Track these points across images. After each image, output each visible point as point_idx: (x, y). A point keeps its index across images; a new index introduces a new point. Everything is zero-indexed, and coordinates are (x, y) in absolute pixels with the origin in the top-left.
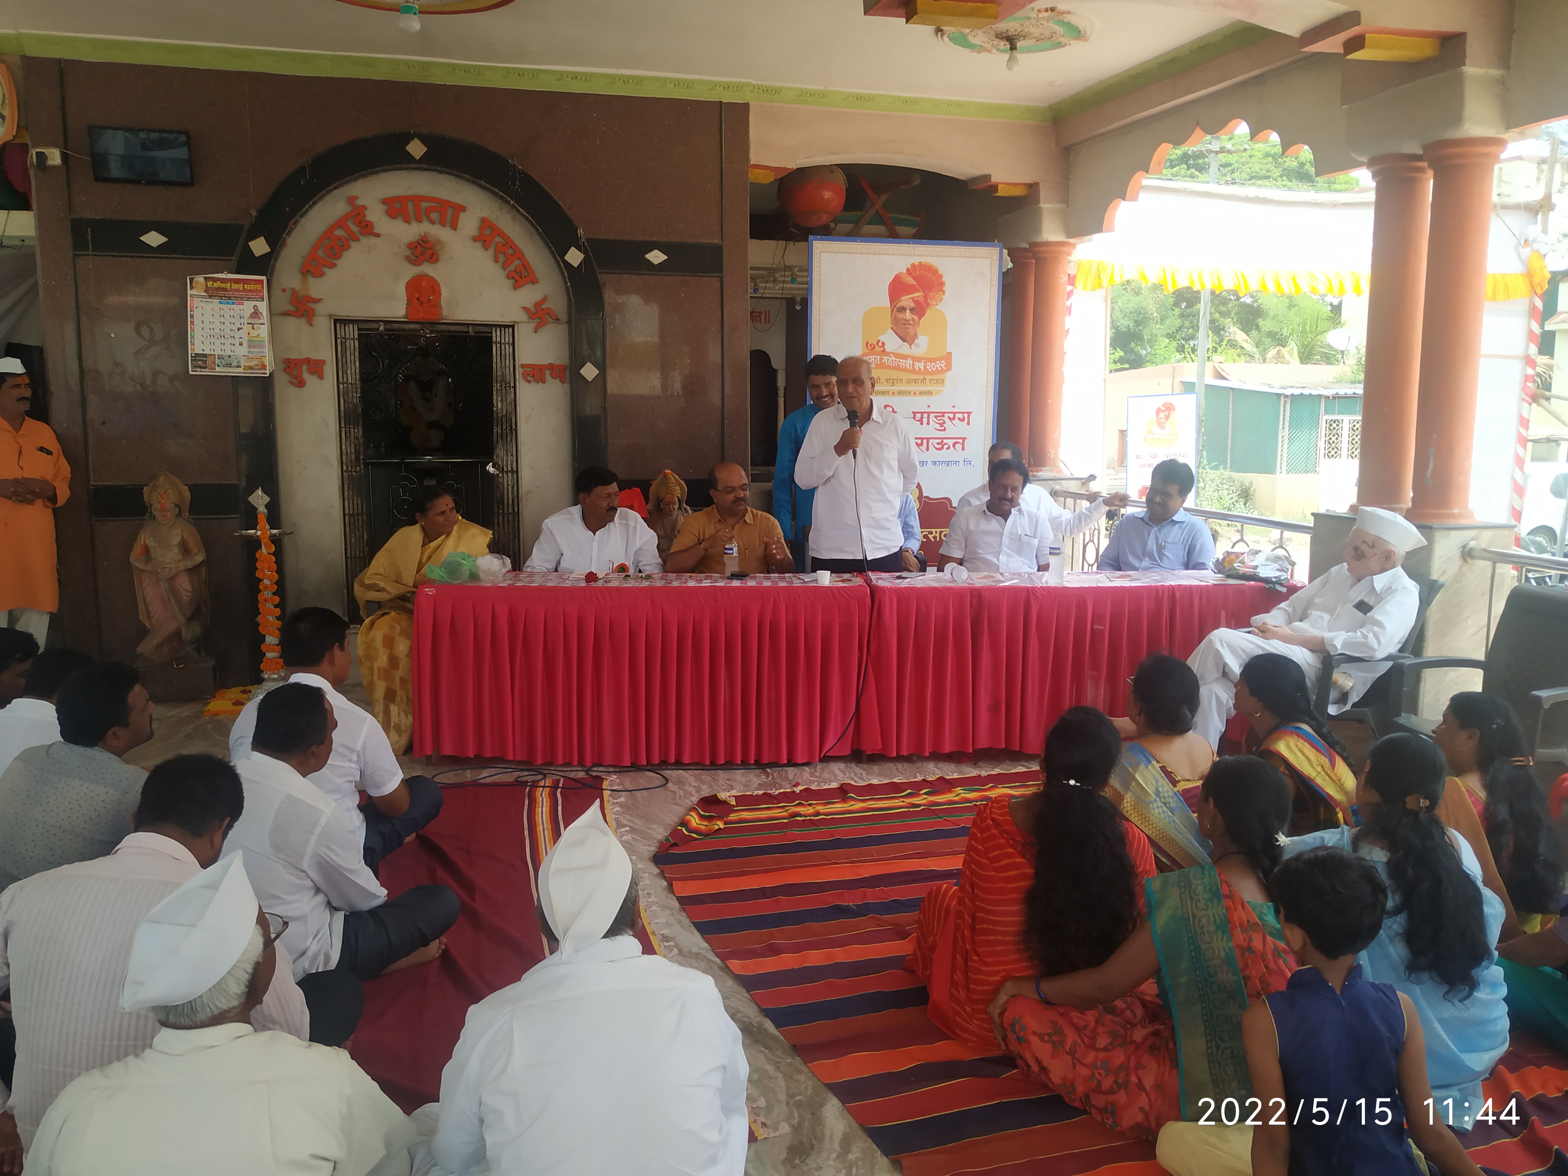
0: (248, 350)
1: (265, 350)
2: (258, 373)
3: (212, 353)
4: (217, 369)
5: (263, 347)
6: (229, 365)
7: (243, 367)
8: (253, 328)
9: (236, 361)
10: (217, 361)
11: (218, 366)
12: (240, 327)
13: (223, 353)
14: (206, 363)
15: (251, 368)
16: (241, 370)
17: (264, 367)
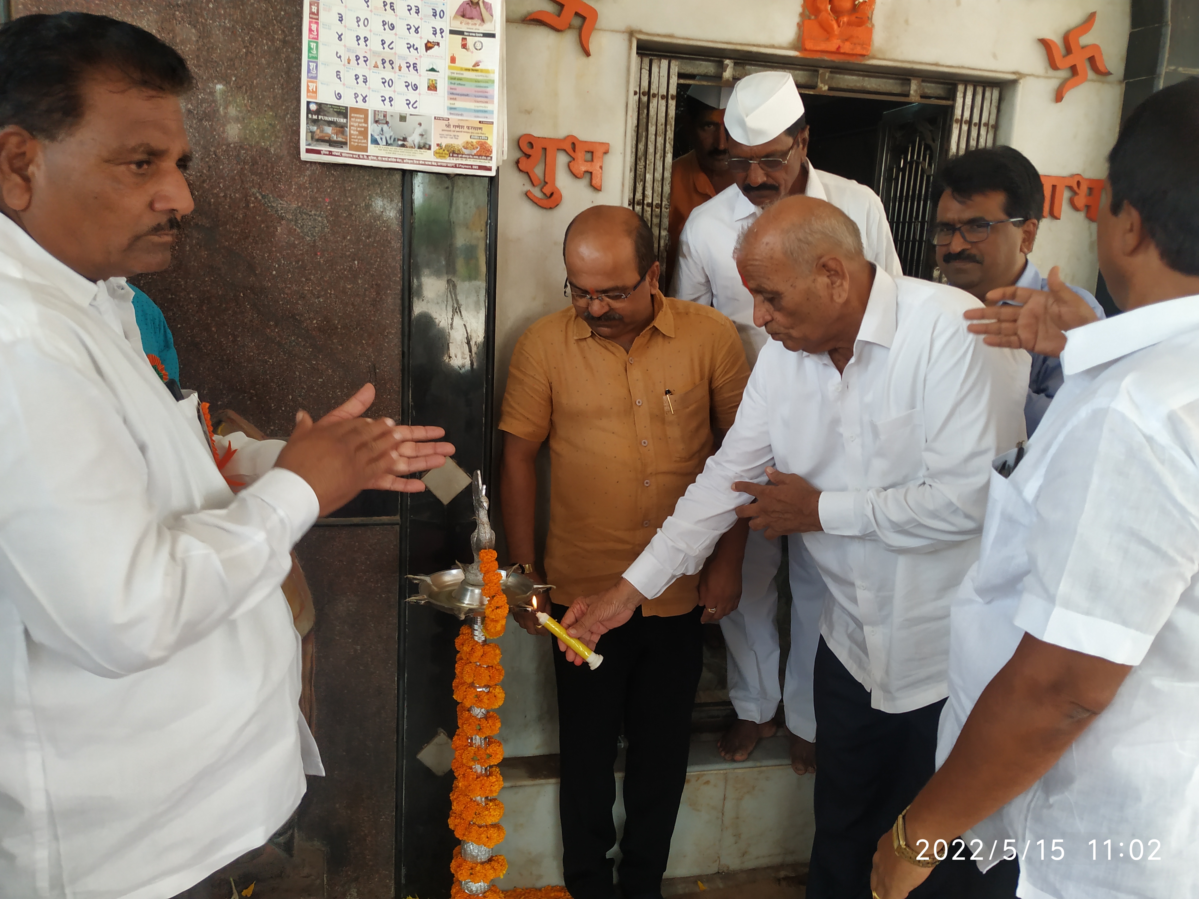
0: (448, 103)
1: (489, 107)
2: (471, 167)
3: (361, 105)
4: (372, 149)
5: (484, 96)
6: (403, 142)
7: (434, 148)
8: (464, 46)
9: (419, 130)
10: (373, 129)
11: (375, 142)
12: (432, 39)
13: (386, 107)
14: (343, 133)
15: (454, 153)
16: (428, 156)
17: (485, 151)
